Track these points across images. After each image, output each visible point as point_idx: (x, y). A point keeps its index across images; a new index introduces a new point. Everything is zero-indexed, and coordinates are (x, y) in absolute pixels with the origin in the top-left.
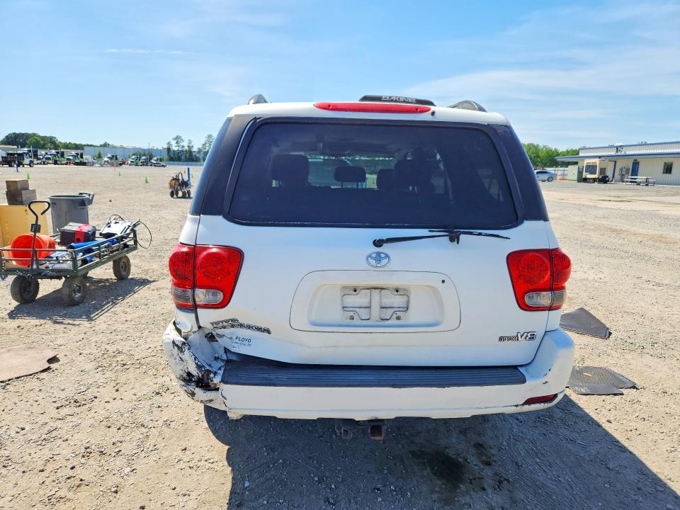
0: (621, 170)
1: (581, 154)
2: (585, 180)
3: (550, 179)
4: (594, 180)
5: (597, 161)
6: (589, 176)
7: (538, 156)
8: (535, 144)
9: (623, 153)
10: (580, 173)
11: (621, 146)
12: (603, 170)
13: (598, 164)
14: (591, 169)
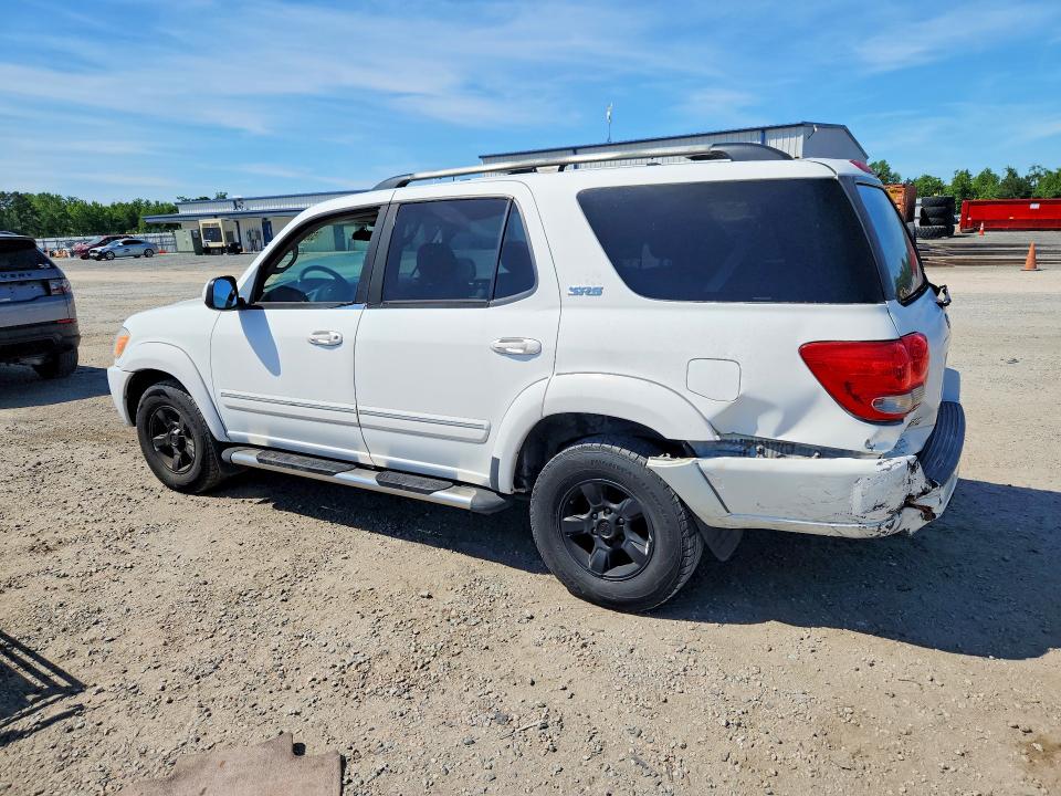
0: (249, 233)
1: (182, 212)
2: (208, 251)
3: (149, 253)
4: (222, 250)
5: (218, 221)
6: (212, 245)
7: (66, 216)
8: (53, 193)
9: (244, 209)
10: (197, 240)
11: (239, 199)
12: (229, 235)
13: (220, 226)
14: (213, 233)
